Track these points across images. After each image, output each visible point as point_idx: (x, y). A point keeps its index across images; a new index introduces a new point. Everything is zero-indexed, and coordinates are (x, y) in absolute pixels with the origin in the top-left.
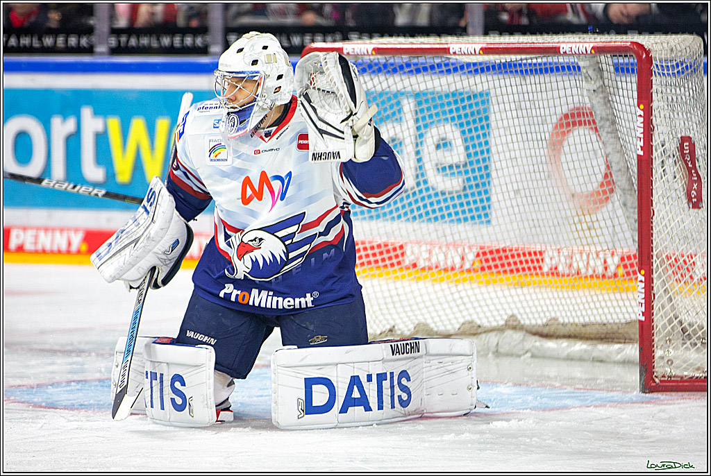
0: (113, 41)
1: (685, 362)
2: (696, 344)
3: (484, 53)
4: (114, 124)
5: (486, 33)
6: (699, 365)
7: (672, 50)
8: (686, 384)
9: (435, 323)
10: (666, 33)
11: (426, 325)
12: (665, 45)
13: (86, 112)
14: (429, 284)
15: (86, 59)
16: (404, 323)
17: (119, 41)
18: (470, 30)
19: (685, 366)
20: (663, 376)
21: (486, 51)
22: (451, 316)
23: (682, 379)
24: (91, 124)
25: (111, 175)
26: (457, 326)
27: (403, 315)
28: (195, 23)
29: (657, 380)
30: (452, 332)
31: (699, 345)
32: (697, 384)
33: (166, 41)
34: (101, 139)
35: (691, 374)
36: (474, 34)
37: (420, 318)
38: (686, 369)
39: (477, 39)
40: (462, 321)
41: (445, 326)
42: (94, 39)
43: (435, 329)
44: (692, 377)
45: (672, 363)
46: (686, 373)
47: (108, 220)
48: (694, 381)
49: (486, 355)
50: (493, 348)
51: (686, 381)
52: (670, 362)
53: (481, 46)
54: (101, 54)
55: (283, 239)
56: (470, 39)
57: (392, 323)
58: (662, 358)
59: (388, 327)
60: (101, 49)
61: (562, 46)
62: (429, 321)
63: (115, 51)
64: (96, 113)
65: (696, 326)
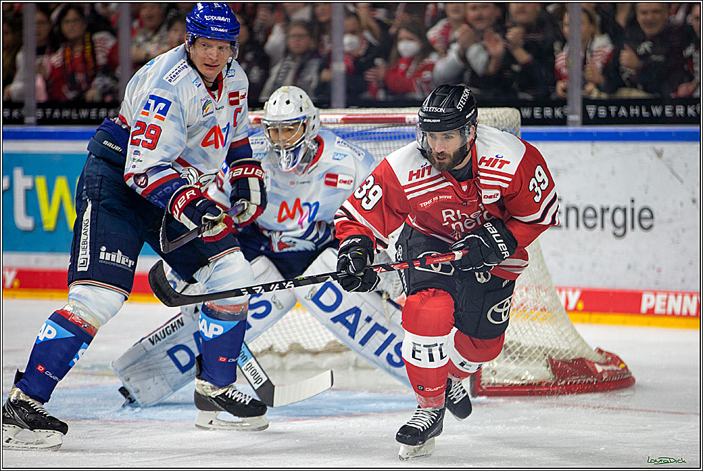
0: (40, 114)
1: (506, 372)
2: (514, 358)
3: (345, 123)
4: (41, 182)
5: (347, 107)
6: (517, 374)
7: (495, 120)
8: (507, 390)
9: (306, 343)
10: (491, 107)
11: (298, 344)
12: (490, 116)
13: (18, 172)
14: (301, 312)
15: (18, 128)
16: (281, 343)
17: (45, 114)
18: (334, 104)
19: (506, 375)
20: (489, 384)
21: (346, 121)
22: (319, 337)
23: (504, 386)
24: (22, 182)
25: (39, 223)
26: (324, 345)
27: (280, 336)
28: (108, 99)
29: (484, 387)
30: (320, 350)
31: (517, 358)
32: (515, 390)
33: (84, 113)
34: (31, 193)
35: (511, 382)
36: (336, 108)
37: (294, 339)
38: (507, 378)
39: (339, 111)
40: (327, 340)
41: (314, 345)
42: (24, 112)
43: (306, 348)
44: (511, 385)
45: (496, 373)
46: (508, 381)
47: (37, 261)
48: (513, 388)
49: (347, 368)
50: (353, 363)
51: (507, 388)
52: (494, 372)
53: (342, 117)
54: (30, 124)
55: (312, 240)
56: (333, 111)
57: (271, 343)
58: (488, 369)
59: (267, 346)
60: (29, 119)
61: (407, 116)
62: (301, 341)
63: (40, 122)
64: (25, 173)
65: (514, 344)
